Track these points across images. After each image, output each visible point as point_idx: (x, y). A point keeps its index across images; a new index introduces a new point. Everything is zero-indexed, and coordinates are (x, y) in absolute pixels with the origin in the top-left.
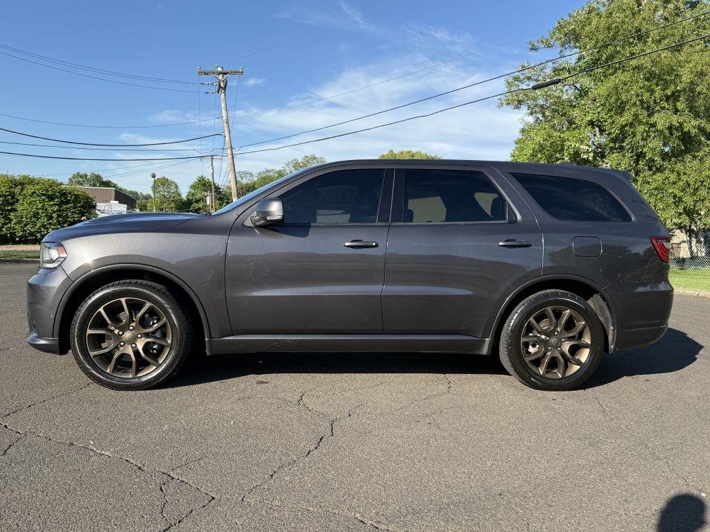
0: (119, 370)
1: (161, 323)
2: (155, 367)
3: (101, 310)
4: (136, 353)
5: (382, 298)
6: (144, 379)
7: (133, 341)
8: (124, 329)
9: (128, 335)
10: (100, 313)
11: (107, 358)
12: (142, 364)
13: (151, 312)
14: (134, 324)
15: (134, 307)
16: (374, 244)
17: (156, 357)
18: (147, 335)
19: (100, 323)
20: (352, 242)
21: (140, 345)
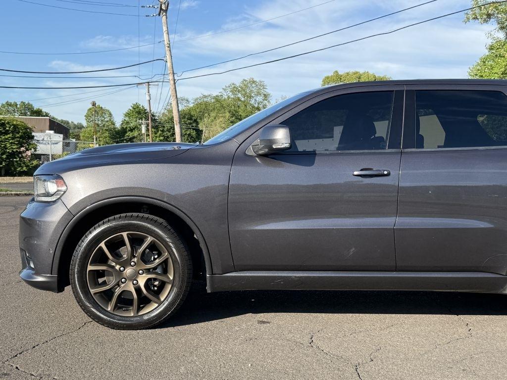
0: (120, 308)
1: (162, 259)
2: (156, 305)
3: (102, 245)
4: (138, 290)
5: (394, 232)
6: (146, 318)
7: (134, 277)
8: (125, 264)
9: (129, 271)
10: (101, 248)
11: (107, 295)
12: (144, 301)
13: (153, 247)
14: (135, 260)
15: (136, 241)
16: (386, 173)
17: (157, 293)
18: (148, 271)
19: (101, 259)
20: (362, 170)
21: (142, 281)
